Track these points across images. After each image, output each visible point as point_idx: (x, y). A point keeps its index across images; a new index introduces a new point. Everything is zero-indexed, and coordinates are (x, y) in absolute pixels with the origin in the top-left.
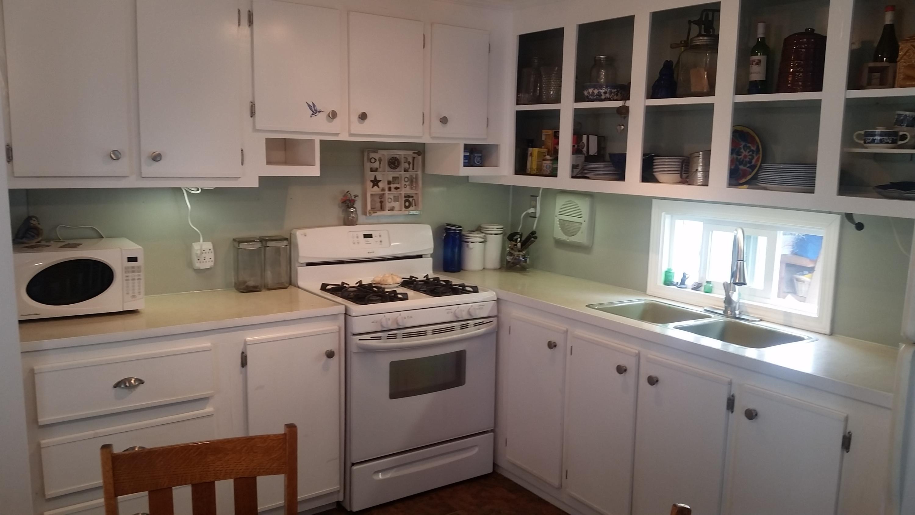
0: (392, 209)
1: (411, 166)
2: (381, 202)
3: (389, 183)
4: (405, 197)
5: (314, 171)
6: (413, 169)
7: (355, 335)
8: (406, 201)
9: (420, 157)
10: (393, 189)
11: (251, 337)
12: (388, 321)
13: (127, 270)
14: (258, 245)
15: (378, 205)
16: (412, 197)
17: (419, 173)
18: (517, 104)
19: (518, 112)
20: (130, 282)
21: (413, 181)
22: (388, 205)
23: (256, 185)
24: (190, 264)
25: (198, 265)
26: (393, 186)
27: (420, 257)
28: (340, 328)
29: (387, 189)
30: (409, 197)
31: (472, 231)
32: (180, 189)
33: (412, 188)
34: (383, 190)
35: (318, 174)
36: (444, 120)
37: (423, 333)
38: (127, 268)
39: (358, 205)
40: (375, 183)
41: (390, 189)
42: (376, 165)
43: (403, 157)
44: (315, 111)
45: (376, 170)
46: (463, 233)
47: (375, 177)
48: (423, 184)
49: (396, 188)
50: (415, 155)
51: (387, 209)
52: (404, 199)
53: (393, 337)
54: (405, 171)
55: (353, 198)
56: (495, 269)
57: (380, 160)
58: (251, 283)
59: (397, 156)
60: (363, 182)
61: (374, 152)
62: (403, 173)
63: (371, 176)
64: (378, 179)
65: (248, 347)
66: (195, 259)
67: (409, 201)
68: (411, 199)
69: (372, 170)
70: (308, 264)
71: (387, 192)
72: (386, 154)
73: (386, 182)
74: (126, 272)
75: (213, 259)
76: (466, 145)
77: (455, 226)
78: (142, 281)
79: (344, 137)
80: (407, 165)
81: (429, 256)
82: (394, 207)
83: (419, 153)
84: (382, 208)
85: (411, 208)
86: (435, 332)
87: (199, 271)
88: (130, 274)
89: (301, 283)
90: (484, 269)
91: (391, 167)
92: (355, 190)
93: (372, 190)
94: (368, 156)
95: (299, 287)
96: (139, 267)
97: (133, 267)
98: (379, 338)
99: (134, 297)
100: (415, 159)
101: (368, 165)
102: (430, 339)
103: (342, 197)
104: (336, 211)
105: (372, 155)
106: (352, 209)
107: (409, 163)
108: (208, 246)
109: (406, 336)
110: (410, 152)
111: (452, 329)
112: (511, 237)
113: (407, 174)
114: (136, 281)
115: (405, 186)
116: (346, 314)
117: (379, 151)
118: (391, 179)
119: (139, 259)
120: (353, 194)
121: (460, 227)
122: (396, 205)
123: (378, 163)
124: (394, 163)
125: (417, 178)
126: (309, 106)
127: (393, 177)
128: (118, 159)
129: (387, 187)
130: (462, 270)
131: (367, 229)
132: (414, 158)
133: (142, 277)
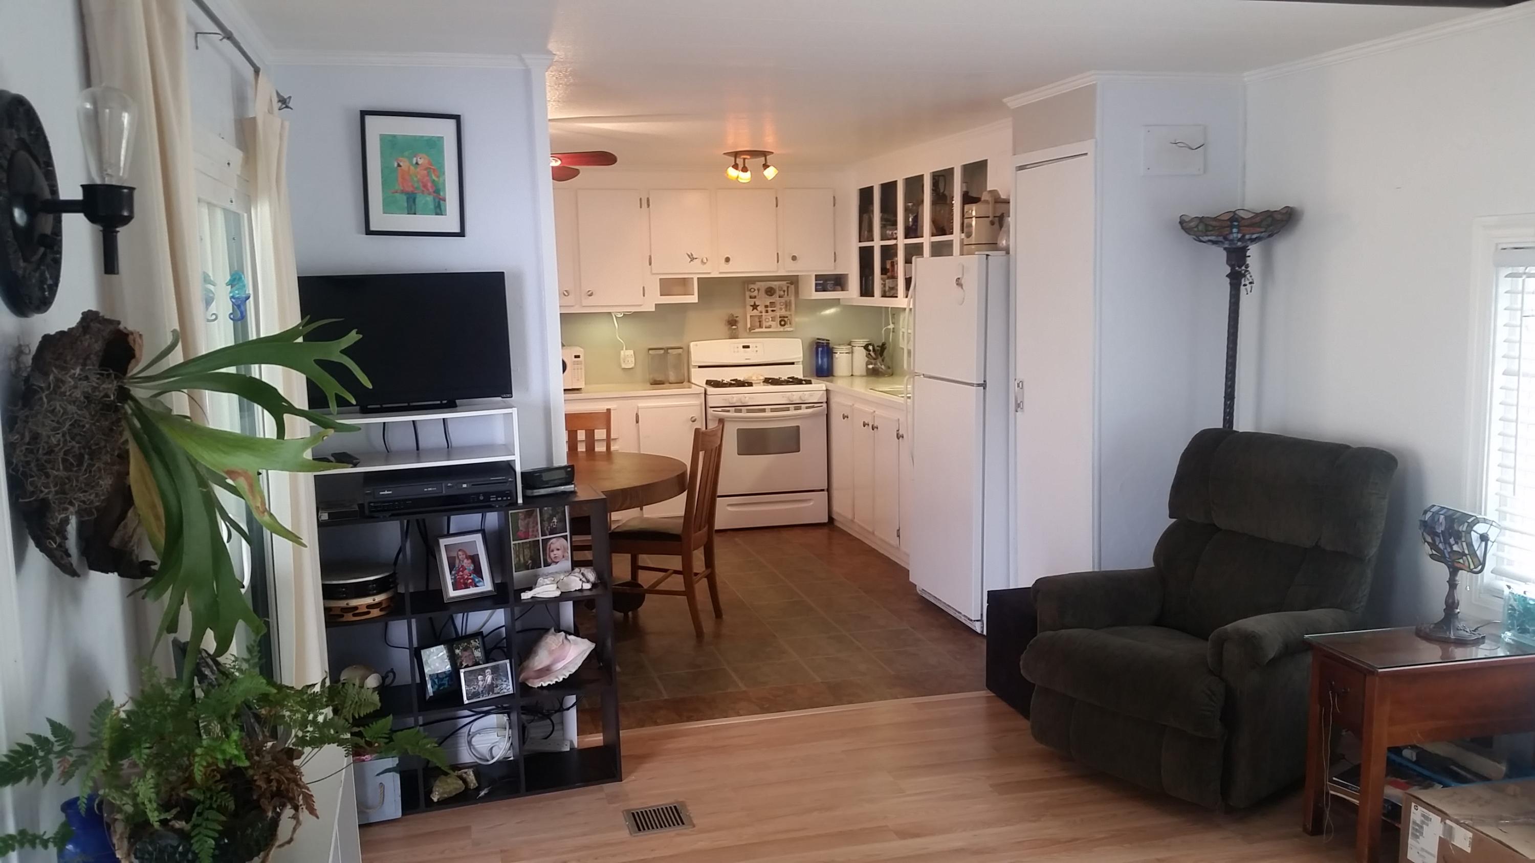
0: (770, 327)
1: (786, 293)
2: (760, 322)
3: (766, 306)
4: (780, 317)
5: (694, 299)
6: (788, 295)
7: (711, 407)
8: (780, 322)
9: (793, 286)
10: (769, 311)
11: (642, 404)
12: (735, 400)
13: (574, 363)
14: (662, 352)
15: (758, 324)
16: (787, 317)
17: (793, 299)
18: (860, 242)
19: (860, 248)
20: (576, 370)
21: (787, 305)
22: (764, 324)
23: (654, 310)
24: (620, 366)
25: (624, 366)
26: (770, 309)
27: (793, 363)
28: (701, 404)
29: (764, 311)
30: (784, 317)
31: (840, 345)
32: (610, 313)
33: (786, 311)
34: (761, 312)
35: (696, 301)
36: (794, 258)
37: (764, 411)
38: (574, 362)
39: (740, 325)
40: (755, 307)
41: (767, 312)
42: (755, 293)
43: (777, 286)
44: (692, 259)
45: (755, 297)
46: (831, 345)
47: (755, 303)
48: (796, 306)
49: (772, 311)
50: (789, 285)
51: (764, 327)
52: (779, 320)
53: (740, 411)
54: (779, 297)
55: (735, 318)
56: (862, 376)
57: (758, 290)
58: (660, 378)
59: (773, 286)
60: (745, 307)
61: (753, 284)
62: (778, 298)
63: (752, 302)
64: (757, 304)
65: (640, 410)
66: (622, 361)
67: (785, 321)
68: (786, 319)
69: (751, 297)
70: (700, 367)
71: (764, 314)
72: (764, 285)
73: (764, 307)
74: (574, 364)
75: (634, 362)
76: (816, 275)
77: (823, 340)
78: (583, 370)
79: (715, 275)
80: (782, 293)
81: (801, 363)
82: (771, 326)
83: (792, 283)
84: (761, 327)
85: (786, 326)
86: (772, 410)
87: (624, 369)
88: (576, 366)
89: (693, 381)
90: (852, 375)
91: (768, 295)
92: (737, 312)
93: (750, 312)
94: (748, 288)
95: (692, 383)
96: (581, 361)
97: (577, 361)
98: (728, 411)
99: (578, 380)
100: (789, 289)
101: (748, 294)
102: (768, 414)
103: (727, 318)
104: (723, 328)
105: (752, 286)
106: (734, 327)
107: (784, 291)
108: (631, 352)
109: (748, 411)
110: (784, 283)
111: (788, 409)
112: (866, 347)
113: (783, 300)
114: (579, 370)
115: (781, 309)
116: (705, 394)
117: (757, 283)
118: (768, 304)
119: (581, 357)
120: (735, 316)
121: (829, 340)
122: (773, 324)
123: (756, 291)
124: (770, 292)
125: (790, 302)
126: (689, 256)
127: (770, 303)
128: (568, 295)
129: (764, 310)
130: (833, 376)
131: (746, 342)
132: (788, 287)
133: (583, 367)
